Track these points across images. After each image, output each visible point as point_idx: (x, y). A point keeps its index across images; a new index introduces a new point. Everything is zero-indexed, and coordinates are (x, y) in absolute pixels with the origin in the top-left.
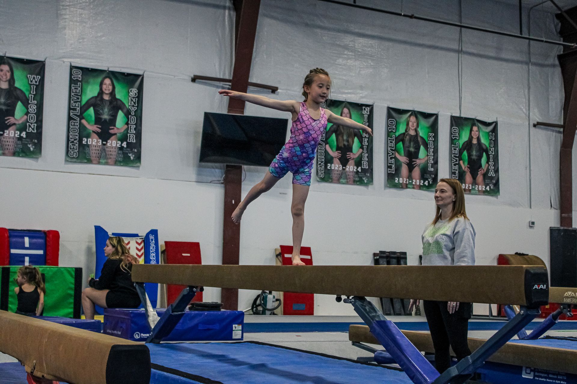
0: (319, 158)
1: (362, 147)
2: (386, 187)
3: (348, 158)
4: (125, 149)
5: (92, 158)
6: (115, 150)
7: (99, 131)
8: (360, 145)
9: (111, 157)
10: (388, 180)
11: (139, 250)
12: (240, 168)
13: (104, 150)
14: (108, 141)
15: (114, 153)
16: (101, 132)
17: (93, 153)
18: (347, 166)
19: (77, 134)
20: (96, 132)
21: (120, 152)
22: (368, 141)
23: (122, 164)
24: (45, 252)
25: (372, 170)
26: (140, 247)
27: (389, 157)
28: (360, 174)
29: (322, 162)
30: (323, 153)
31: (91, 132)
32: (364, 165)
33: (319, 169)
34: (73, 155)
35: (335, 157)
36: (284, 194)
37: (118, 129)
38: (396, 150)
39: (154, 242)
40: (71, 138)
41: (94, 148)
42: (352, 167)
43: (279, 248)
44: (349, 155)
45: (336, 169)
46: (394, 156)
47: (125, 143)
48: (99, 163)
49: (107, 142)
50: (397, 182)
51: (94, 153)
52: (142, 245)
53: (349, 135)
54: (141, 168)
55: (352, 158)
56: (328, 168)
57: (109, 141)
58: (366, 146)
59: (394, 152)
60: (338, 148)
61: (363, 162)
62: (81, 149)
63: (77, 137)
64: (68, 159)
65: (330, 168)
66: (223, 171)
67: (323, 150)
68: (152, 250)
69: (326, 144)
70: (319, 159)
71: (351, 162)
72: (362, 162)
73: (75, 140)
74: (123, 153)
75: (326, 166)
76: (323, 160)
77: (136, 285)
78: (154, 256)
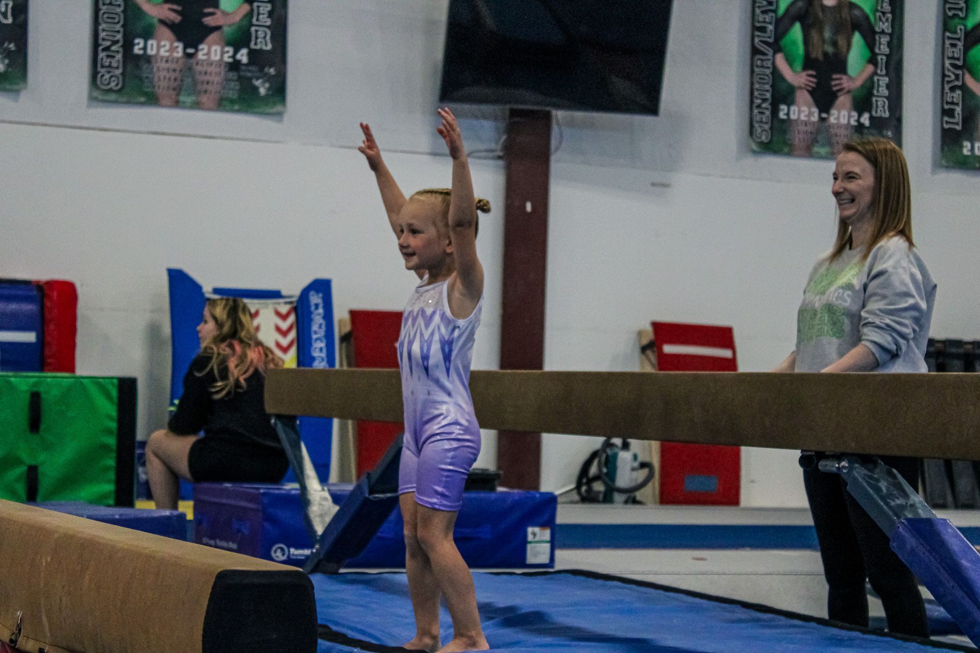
0: (757, 90)
1: (873, 60)
2: (938, 166)
3: (835, 89)
4: (244, 68)
5: (160, 92)
6: (217, 70)
7: (177, 18)
8: (867, 54)
9: (210, 87)
10: (942, 149)
11: (284, 333)
12: (547, 117)
13: (190, 69)
14: (201, 47)
15: (217, 79)
16: (181, 21)
17: (162, 76)
18: (834, 112)
19: (118, 27)
20: (168, 22)
21: (232, 75)
22: (889, 44)
23: (237, 107)
24: (41, 337)
25: (899, 120)
26: (284, 326)
27: (947, 87)
28: (866, 131)
29: (764, 100)
30: (767, 75)
31: (155, 21)
32: (877, 105)
33: (758, 118)
34: (109, 84)
35: (800, 88)
36: (663, 185)
37: (225, 14)
38: (966, 67)
39: (321, 311)
40: (103, 39)
41: (163, 65)
42: (844, 113)
43: (649, 329)
44: (837, 82)
45: (803, 118)
46: (959, 83)
47: (244, 51)
48: (177, 104)
49: (197, 50)
50: (969, 153)
51: (165, 78)
52: (292, 318)
53: (837, 30)
54: (286, 117)
55: (846, 90)
56: (782, 115)
57: (203, 47)
58: (884, 58)
59: (960, 72)
60: (809, 63)
61: (876, 101)
62: (129, 67)
63: (119, 36)
64: (96, 94)
65: (785, 117)
66: (502, 125)
67: (768, 68)
68: (316, 333)
69: (775, 53)
70: (756, 93)
71: (844, 100)
72: (874, 99)
73: (116, 42)
74: (240, 79)
75: (775, 111)
76: (768, 95)
77: (276, 424)
78: (321, 349)
